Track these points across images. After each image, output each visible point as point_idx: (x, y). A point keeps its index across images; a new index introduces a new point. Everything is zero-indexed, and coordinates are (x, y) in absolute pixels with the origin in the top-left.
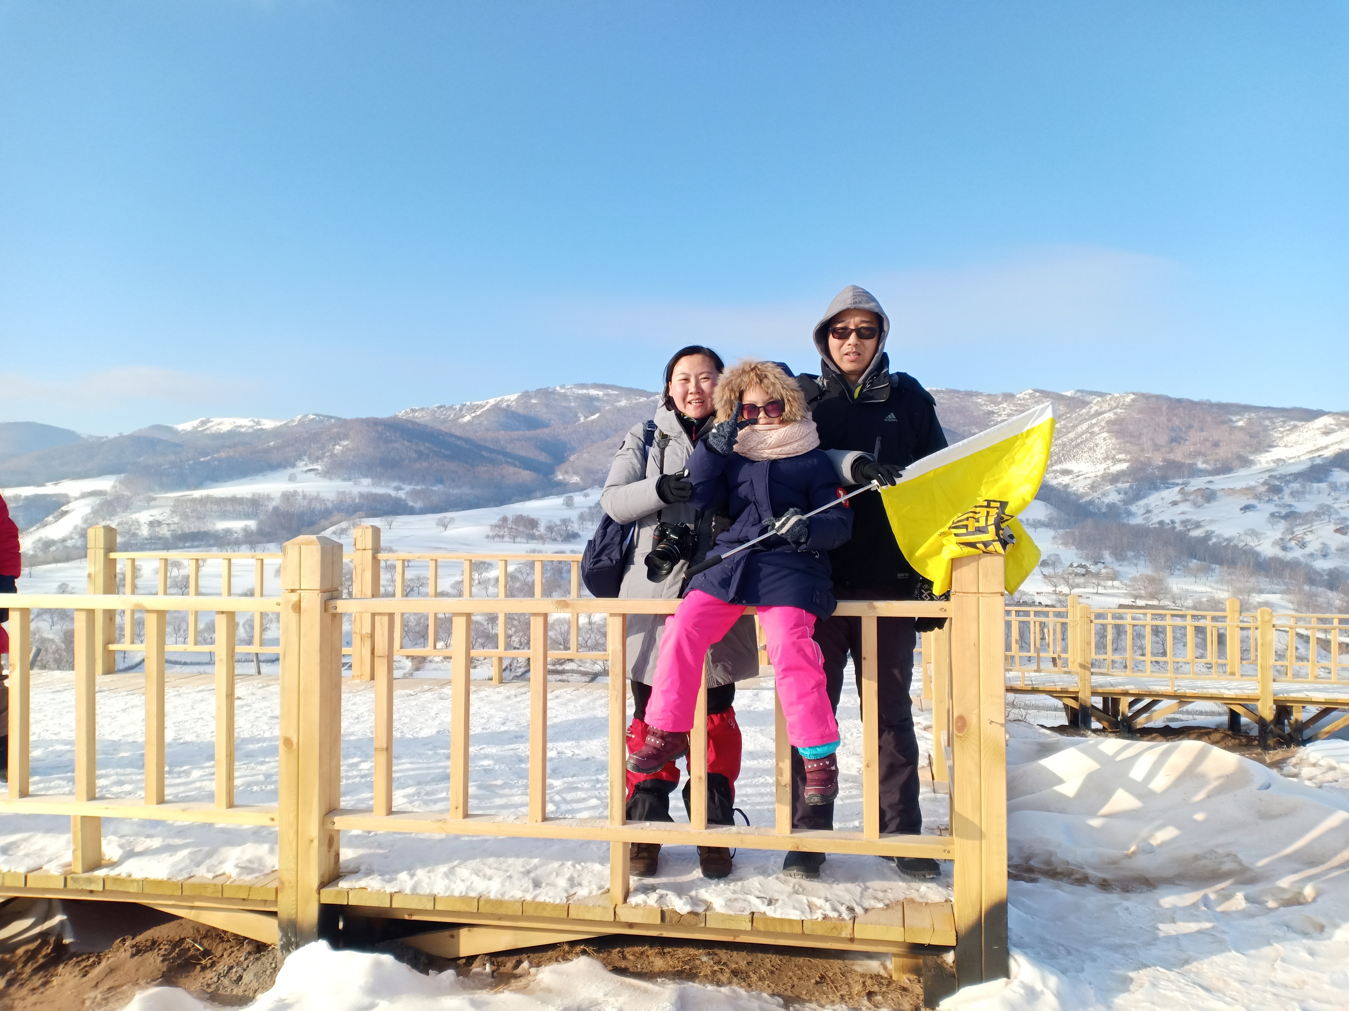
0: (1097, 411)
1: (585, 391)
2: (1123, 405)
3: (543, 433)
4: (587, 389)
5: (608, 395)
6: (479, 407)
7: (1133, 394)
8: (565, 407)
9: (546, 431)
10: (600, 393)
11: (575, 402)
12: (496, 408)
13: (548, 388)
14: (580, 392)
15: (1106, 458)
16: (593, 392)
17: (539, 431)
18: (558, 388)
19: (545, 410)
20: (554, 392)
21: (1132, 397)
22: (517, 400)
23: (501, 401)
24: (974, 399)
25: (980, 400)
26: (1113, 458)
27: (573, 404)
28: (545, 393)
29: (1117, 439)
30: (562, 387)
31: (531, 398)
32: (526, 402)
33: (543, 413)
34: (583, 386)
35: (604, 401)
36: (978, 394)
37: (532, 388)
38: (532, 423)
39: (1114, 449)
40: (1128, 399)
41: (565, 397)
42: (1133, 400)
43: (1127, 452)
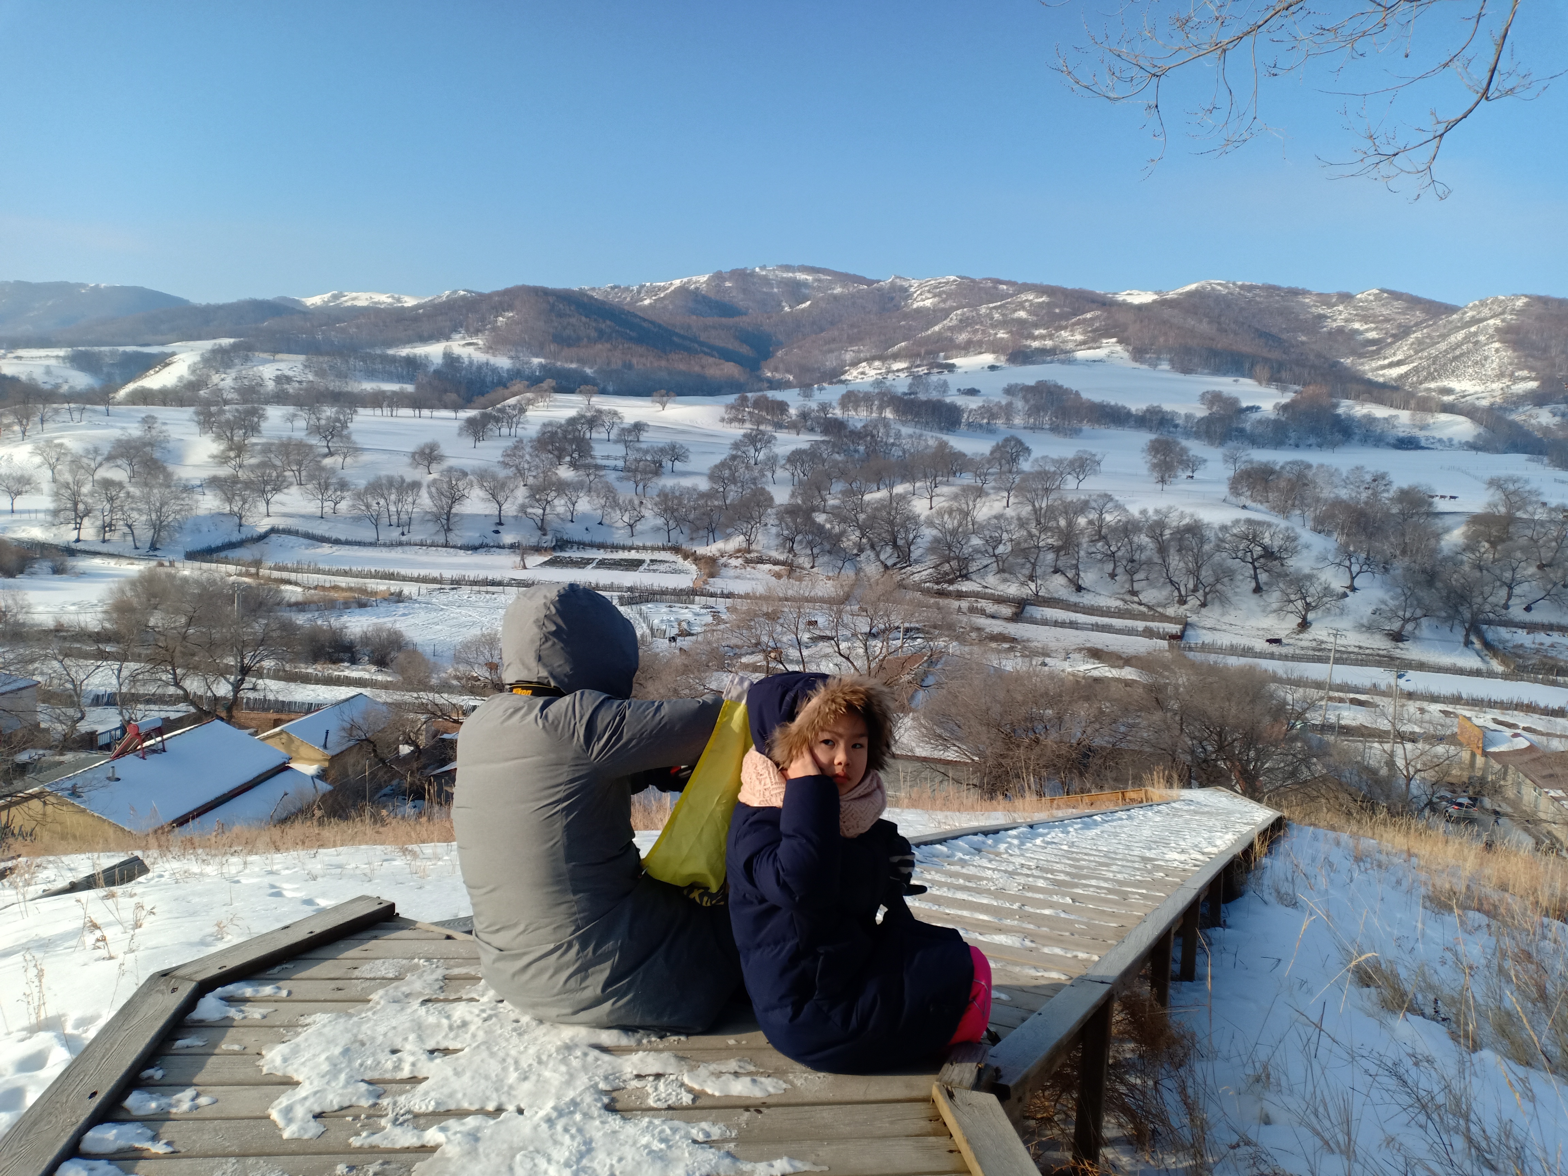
0: (1473, 317)
1: (791, 275)
2: (1513, 310)
3: (742, 321)
4: (794, 272)
5: (819, 280)
6: (660, 289)
7: (1526, 296)
8: (766, 293)
9: (744, 318)
10: (810, 278)
11: (778, 288)
12: (683, 290)
13: (746, 268)
14: (785, 275)
15: (1501, 376)
16: (801, 276)
17: (737, 319)
18: (757, 270)
19: (741, 296)
20: (753, 274)
21: (1525, 300)
22: (708, 282)
23: (689, 282)
24: (1300, 298)
25: (1307, 300)
26: (1512, 375)
27: (775, 290)
28: (742, 276)
29: (1515, 350)
30: (763, 268)
31: (725, 280)
32: (718, 285)
33: (739, 299)
34: (788, 268)
35: (814, 288)
36: (1305, 293)
37: (726, 268)
38: (726, 309)
39: (1511, 364)
40: (1520, 303)
41: (766, 280)
42: (1527, 305)
43: (1531, 369)
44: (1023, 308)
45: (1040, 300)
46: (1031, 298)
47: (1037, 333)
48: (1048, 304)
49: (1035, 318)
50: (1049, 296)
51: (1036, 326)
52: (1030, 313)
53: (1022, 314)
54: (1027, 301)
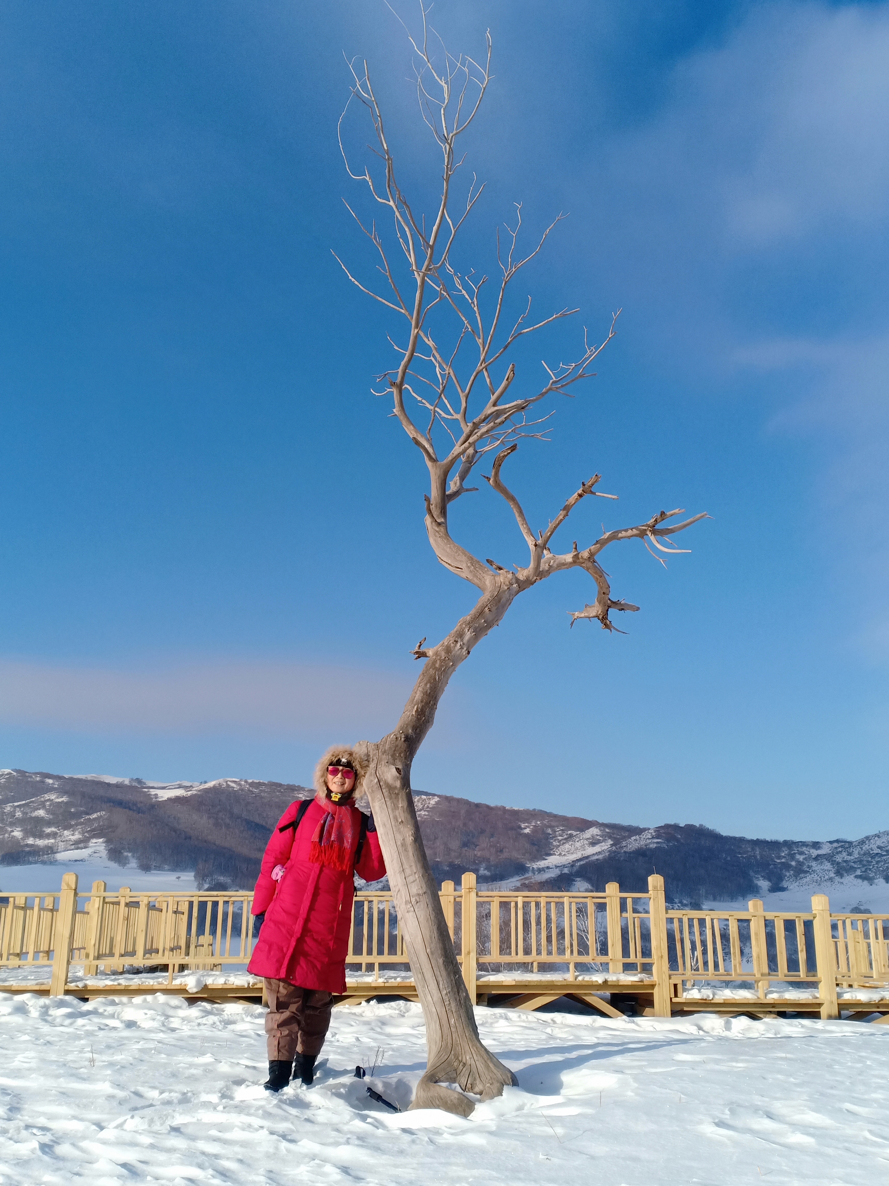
2: (428, 807)
7: (439, 796)
21: (437, 799)
42: (437, 803)
44: (44, 807)
45: (60, 800)
46: (53, 798)
47: (48, 830)
48: (66, 803)
49: (51, 817)
50: (69, 797)
51: (49, 824)
52: (48, 812)
53: (41, 813)
54: (49, 800)
